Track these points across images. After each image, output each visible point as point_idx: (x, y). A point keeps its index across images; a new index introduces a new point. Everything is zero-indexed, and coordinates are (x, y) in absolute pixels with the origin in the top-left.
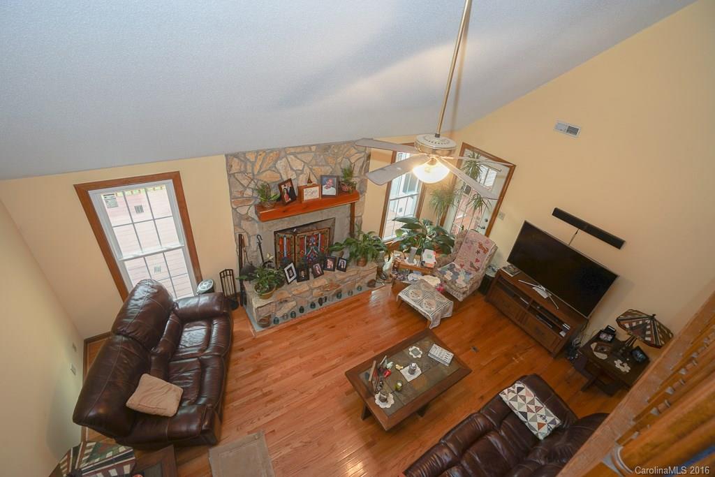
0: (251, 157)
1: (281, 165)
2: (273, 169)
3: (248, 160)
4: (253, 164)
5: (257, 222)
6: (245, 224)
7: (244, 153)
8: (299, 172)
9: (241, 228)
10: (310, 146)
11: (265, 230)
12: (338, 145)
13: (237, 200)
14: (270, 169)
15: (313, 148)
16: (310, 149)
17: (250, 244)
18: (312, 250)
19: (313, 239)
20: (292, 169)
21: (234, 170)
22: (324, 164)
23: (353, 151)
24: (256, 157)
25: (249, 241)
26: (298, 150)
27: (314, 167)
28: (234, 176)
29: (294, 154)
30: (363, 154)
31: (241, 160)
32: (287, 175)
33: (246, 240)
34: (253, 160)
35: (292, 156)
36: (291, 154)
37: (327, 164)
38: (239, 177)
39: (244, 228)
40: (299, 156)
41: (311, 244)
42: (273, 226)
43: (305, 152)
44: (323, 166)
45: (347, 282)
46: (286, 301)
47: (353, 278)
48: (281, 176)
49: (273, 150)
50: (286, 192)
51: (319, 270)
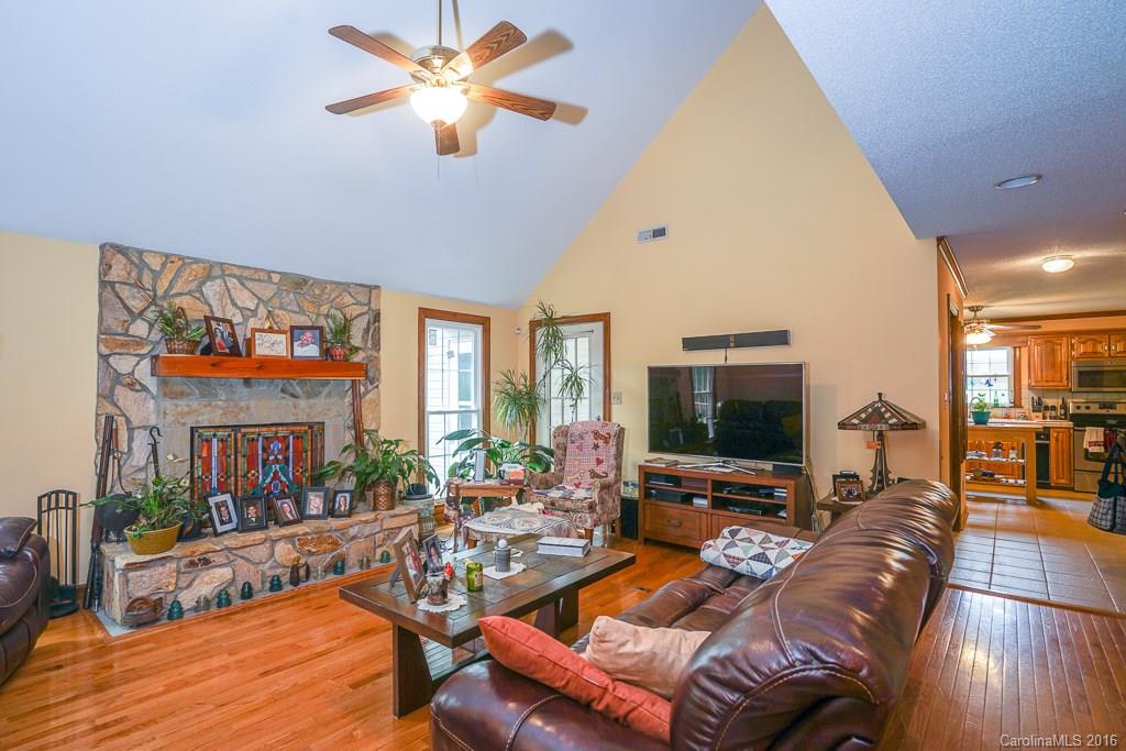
0: (155, 263)
1: (212, 290)
2: (198, 295)
3: (147, 266)
4: (156, 275)
5: (154, 398)
6: (124, 397)
7: (141, 253)
8: (250, 313)
9: (112, 403)
10: (269, 272)
11: (170, 418)
12: (317, 282)
13: (112, 340)
14: (189, 293)
15: (276, 278)
16: (270, 277)
17: (130, 449)
18: (276, 473)
19: (276, 446)
20: (234, 304)
21: (114, 275)
22: (296, 309)
23: (348, 299)
24: (164, 265)
25: (131, 440)
26: (246, 273)
27: (277, 311)
28: (113, 289)
29: (240, 279)
30: (366, 308)
31: (132, 262)
32: (224, 311)
33: (123, 435)
34: (156, 267)
35: (235, 280)
36: (235, 276)
37: (302, 311)
38: (125, 292)
39: (120, 404)
40: (249, 284)
41: (272, 458)
42: (188, 413)
43: (259, 280)
44: (295, 312)
45: (354, 538)
46: (206, 562)
47: (368, 530)
48: (212, 311)
49: (197, 261)
50: (219, 334)
51: (291, 512)
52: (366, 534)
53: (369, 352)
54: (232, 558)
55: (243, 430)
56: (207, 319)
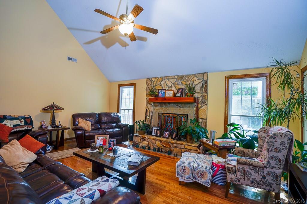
0: (153, 80)
1: (163, 83)
4: (154, 82)
5: (153, 106)
6: (149, 106)
7: (152, 78)
8: (170, 87)
9: (147, 107)
10: (175, 76)
11: (155, 110)
12: (186, 76)
13: (148, 95)
14: (159, 85)
15: (176, 77)
17: (149, 116)
19: (169, 119)
20: (167, 85)
21: (148, 84)
23: (196, 78)
26: (170, 78)
27: (176, 86)
29: (168, 79)
30: (201, 80)
31: (150, 80)
32: (165, 87)
33: (148, 113)
34: (154, 81)
35: (167, 80)
36: (167, 79)
37: (182, 84)
38: (149, 86)
40: (170, 80)
41: (169, 122)
42: (158, 110)
43: (173, 79)
44: (180, 85)
47: (180, 146)
48: (163, 88)
49: (160, 77)
50: (161, 92)
51: (167, 136)
53: (203, 94)
54: (149, 140)
55: (163, 114)
56: (159, 89)
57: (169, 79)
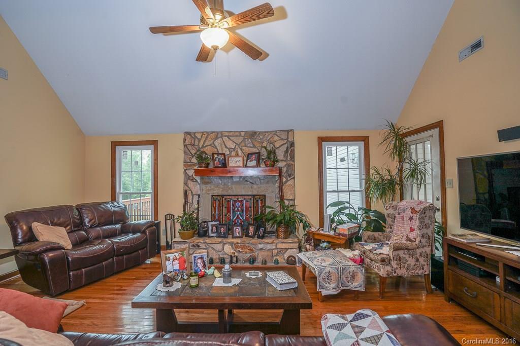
0: (199, 136)
1: (218, 142)
2: (213, 145)
3: (197, 137)
4: (199, 140)
5: (199, 184)
6: (191, 184)
7: (195, 133)
8: (232, 150)
9: (187, 186)
10: (240, 132)
11: (204, 191)
12: (261, 133)
13: (187, 165)
14: (210, 145)
15: (243, 134)
16: (240, 134)
17: (192, 202)
18: (238, 216)
19: (238, 204)
20: (226, 147)
21: (187, 143)
22: (252, 146)
23: (276, 138)
24: (202, 136)
25: (193, 199)
26: (231, 134)
27: (243, 148)
28: (187, 147)
29: (228, 137)
30: (286, 141)
31: (192, 137)
32: (222, 150)
33: (190, 197)
34: (199, 137)
35: (226, 138)
36: (225, 136)
37: (254, 147)
38: (190, 147)
39: (189, 186)
40: (232, 138)
41: (236, 209)
42: (210, 190)
43: (236, 136)
44: (251, 147)
45: (261, 249)
46: (198, 246)
47: (268, 247)
48: (218, 151)
49: (213, 132)
50: (217, 159)
51: (239, 233)
52: (268, 248)
53: (288, 162)
54: (207, 247)
55: (225, 197)
56: (213, 154)
57: (231, 136)
